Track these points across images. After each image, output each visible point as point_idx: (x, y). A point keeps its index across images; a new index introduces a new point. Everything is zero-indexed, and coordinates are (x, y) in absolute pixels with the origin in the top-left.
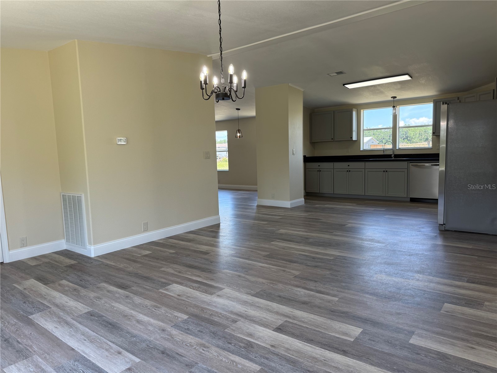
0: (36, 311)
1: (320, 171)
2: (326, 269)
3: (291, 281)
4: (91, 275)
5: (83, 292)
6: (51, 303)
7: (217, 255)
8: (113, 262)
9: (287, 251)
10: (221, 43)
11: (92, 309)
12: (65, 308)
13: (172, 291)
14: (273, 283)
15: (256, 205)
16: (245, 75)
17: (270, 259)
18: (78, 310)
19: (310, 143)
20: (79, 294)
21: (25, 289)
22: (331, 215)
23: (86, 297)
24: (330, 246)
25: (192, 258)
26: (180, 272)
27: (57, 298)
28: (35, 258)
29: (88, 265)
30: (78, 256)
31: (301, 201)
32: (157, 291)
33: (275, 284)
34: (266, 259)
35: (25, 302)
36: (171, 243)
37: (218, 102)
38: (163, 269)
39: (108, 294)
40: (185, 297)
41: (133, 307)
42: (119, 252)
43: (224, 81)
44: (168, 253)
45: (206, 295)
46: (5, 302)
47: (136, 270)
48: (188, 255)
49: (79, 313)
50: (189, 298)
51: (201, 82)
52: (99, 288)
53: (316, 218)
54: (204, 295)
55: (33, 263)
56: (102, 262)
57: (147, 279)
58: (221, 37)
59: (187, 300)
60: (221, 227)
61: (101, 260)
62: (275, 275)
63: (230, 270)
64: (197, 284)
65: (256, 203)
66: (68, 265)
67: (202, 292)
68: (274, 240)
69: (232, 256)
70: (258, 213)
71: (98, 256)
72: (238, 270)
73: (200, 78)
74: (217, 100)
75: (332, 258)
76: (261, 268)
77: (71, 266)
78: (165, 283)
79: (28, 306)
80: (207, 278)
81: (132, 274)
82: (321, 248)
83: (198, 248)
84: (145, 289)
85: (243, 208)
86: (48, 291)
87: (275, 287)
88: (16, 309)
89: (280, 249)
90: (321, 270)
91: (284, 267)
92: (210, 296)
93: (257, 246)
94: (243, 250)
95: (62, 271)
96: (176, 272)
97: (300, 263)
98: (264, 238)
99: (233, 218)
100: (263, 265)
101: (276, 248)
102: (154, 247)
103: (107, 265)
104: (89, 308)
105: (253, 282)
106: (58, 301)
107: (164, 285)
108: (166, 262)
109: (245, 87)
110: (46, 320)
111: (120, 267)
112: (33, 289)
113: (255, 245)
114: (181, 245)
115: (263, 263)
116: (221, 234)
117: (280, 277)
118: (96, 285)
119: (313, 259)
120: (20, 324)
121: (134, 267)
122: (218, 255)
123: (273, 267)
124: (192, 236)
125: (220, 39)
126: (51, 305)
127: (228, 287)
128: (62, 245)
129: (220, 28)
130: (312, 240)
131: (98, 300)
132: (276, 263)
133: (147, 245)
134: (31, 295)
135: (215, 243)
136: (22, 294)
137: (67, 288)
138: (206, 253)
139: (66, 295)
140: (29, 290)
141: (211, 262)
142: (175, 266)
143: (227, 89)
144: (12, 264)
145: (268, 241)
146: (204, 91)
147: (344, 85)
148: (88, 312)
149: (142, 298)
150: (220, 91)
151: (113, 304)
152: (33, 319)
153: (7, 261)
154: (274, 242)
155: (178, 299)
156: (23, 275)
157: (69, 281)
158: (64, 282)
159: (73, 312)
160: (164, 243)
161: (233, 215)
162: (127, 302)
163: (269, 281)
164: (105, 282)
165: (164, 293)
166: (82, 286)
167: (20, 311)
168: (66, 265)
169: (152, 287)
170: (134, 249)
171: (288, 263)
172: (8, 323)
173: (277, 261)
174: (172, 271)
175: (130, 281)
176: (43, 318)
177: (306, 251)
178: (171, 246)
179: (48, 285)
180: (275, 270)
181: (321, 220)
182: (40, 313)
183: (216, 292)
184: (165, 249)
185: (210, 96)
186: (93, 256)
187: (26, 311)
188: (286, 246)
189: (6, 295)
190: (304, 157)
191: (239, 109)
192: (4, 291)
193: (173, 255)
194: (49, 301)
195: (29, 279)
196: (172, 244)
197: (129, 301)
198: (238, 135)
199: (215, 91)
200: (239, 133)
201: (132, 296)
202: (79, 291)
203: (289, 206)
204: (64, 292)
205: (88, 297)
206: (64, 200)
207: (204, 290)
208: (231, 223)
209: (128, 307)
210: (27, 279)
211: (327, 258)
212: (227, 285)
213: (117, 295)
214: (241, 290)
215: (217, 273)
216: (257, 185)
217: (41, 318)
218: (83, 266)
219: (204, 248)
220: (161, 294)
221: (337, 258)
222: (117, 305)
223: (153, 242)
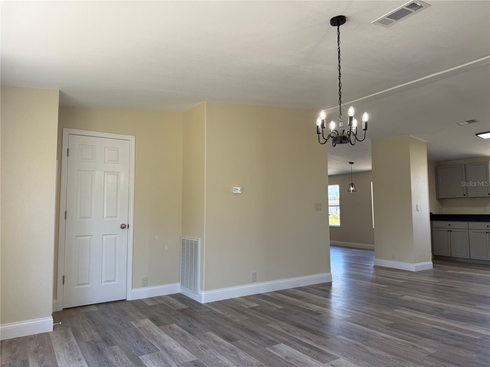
0: (146, 352)
1: (451, 231)
2: (471, 350)
3: (424, 361)
4: (200, 322)
5: (191, 338)
6: (160, 346)
7: (328, 317)
8: (222, 311)
9: (415, 322)
10: (340, 87)
11: (197, 359)
12: (172, 353)
13: (279, 351)
14: (400, 360)
15: (373, 265)
16: (366, 117)
17: (395, 330)
18: (184, 357)
19: (437, 199)
20: (187, 340)
21: (140, 328)
22: (471, 284)
23: (193, 345)
24: (474, 321)
25: (302, 317)
26: (288, 331)
27: (166, 341)
28: (152, 299)
29: (198, 311)
30: (190, 301)
31: (428, 264)
32: (263, 348)
33: (403, 361)
34: (390, 330)
35: (138, 341)
36: (278, 297)
37: (335, 146)
38: (270, 325)
39: (214, 344)
40: (293, 360)
41: (237, 363)
42: (228, 301)
43: (342, 125)
44: (276, 309)
45: (317, 362)
46: (121, 338)
47: (242, 323)
48: (297, 314)
49: (185, 360)
50: (298, 363)
51: (318, 127)
52: (206, 336)
53: (450, 286)
54: (316, 362)
55: (150, 304)
56: (211, 309)
57: (253, 333)
58: (340, 82)
59: (296, 365)
60: (333, 286)
61: (210, 308)
62: (402, 350)
63: (345, 337)
64: (307, 347)
65: (372, 263)
66: (180, 309)
67: (312, 358)
68: (399, 307)
69: (347, 320)
70: (376, 275)
71: (208, 303)
72: (355, 337)
73: (317, 123)
74: (334, 144)
75: (478, 337)
76: (384, 339)
77: (182, 311)
78: (271, 341)
79: (140, 345)
80: (318, 343)
81: (239, 326)
82: (461, 323)
83: (307, 307)
84: (252, 344)
85: (357, 268)
86: (159, 333)
87: (403, 365)
88: (129, 347)
89: (407, 319)
90: (464, 351)
91: (413, 341)
92: (322, 364)
93: (377, 312)
94: (360, 316)
95: (174, 314)
96: (284, 330)
97: (434, 340)
98: (386, 304)
99: (347, 277)
100: (386, 336)
101: (402, 317)
102: (261, 300)
103: (215, 313)
104: (195, 357)
105: (374, 354)
106: (166, 345)
107: (272, 343)
108: (273, 318)
109: (365, 129)
110: (154, 363)
111: (228, 317)
112: (147, 328)
113: (375, 311)
114: (289, 301)
115: (386, 333)
116: (333, 294)
117: (408, 353)
118: (203, 332)
119: (452, 336)
120: (131, 363)
121: (241, 319)
122: (331, 317)
123: (399, 339)
124: (301, 293)
125: (340, 84)
126: (160, 347)
127: (343, 356)
128: (177, 288)
129: (340, 74)
130: (448, 312)
131: (203, 349)
132: (402, 335)
133: (254, 297)
134: (144, 335)
135: (327, 304)
136: (137, 333)
137: (176, 333)
138: (317, 314)
139: (175, 339)
140: (143, 329)
141: (323, 325)
142: (283, 323)
143: (346, 131)
144: (133, 302)
145: (391, 307)
146: (321, 135)
147: (477, 135)
148: (193, 362)
149: (247, 354)
150: (338, 134)
151: (218, 357)
152: (142, 360)
153: (129, 299)
154: (398, 309)
155: (285, 361)
156: (140, 314)
157: (179, 325)
158: (175, 326)
159: (179, 358)
160: (272, 296)
161: (346, 274)
162: (231, 356)
163: (394, 357)
164: (212, 331)
165: (271, 352)
166: (190, 332)
167: (133, 349)
168: (177, 309)
169: (258, 344)
170: (242, 299)
171: (418, 336)
172: (121, 360)
173: (403, 333)
174: (280, 329)
175: (237, 334)
176: (151, 360)
177: (441, 325)
178: (279, 301)
179: (160, 327)
180: (402, 344)
181: (457, 289)
182: (149, 354)
183: (329, 360)
184: (272, 304)
185: (327, 140)
186: (203, 302)
187: (137, 351)
188: (414, 317)
189: (123, 332)
190: (431, 214)
191: (353, 163)
192: (122, 327)
193: (281, 312)
194: (159, 344)
195: (144, 318)
196: (280, 299)
197: (234, 355)
198: (352, 189)
199: (332, 136)
200: (353, 187)
201: (237, 350)
202: (187, 337)
203: (414, 270)
204: (172, 336)
205: (194, 345)
206: (183, 245)
207: (315, 356)
208: (344, 283)
209: (232, 362)
210: (143, 318)
211: (472, 336)
212: (342, 354)
213: (223, 347)
214: (360, 363)
215: (330, 338)
216: (374, 244)
217: (149, 360)
218: (193, 311)
219: (315, 308)
220: (267, 353)
221: (485, 339)
222: (222, 358)
223: (261, 294)
